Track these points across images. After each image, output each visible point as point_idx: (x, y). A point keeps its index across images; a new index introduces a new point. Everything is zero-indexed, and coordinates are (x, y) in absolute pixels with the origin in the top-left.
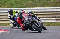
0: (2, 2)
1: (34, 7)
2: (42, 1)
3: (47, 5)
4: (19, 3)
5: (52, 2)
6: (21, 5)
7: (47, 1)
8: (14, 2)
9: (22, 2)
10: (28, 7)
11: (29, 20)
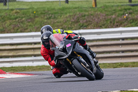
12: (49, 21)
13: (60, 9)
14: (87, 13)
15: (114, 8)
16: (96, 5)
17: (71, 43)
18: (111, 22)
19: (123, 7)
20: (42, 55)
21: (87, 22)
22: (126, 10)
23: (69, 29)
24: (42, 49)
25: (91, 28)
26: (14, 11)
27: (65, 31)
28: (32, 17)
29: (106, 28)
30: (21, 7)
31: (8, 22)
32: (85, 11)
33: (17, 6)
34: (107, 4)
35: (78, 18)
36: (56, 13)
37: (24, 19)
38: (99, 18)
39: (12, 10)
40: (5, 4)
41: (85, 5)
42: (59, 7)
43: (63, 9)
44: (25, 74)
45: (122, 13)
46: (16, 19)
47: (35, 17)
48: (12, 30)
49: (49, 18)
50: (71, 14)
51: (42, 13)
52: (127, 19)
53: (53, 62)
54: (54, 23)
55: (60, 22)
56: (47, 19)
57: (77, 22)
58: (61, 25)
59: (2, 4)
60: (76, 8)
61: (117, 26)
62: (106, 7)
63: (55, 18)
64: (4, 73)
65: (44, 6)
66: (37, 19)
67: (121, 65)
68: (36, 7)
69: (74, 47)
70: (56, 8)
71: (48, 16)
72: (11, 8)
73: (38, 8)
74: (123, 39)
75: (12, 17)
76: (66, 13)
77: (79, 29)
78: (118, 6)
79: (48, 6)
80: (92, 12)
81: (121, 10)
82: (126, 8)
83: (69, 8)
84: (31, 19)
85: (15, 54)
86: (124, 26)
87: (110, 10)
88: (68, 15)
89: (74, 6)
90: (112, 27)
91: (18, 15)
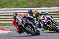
0: (8, 2)
1: (39, 7)
2: (47, 1)
3: (52, 5)
4: (25, 3)
5: (57, 2)
6: (27, 5)
7: (52, 1)
8: (20, 2)
9: (28, 2)
10: (34, 7)
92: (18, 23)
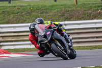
5: (51, 14)
11: (45, 36)
12: (42, 15)
13: (50, 6)
14: (70, 9)
15: (90, 5)
16: (77, 3)
17: (51, 31)
18: (88, 16)
19: (97, 5)
20: (30, 40)
21: (70, 15)
22: (99, 6)
23: (57, 21)
24: (30, 36)
25: (73, 20)
26: (17, 8)
27: (53, 23)
28: (29, 12)
29: (84, 20)
30: (22, 4)
31: (12, 16)
32: (69, 7)
33: (18, 4)
34: (85, 2)
35: (64, 13)
36: (47, 9)
37: (23, 13)
38: (79, 13)
39: (15, 7)
40: (10, 3)
41: (69, 3)
42: (49, 4)
43: (53, 6)
44: (25, 54)
45: (96, 9)
46: (17, 13)
47: (32, 12)
48: (15, 22)
49: (42, 13)
50: (58, 10)
51: (37, 9)
52: (100, 13)
53: (37, 45)
54: (46, 16)
55: (50, 16)
56: (41, 13)
57: (63, 16)
58: (51, 18)
59: (8, 2)
60: (62, 5)
61: (92, 19)
62: (85, 4)
63: (46, 12)
64: (9, 53)
65: (39, 4)
66: (33, 13)
67: (96, 47)
68: (32, 5)
69: (52, 35)
70: (47, 5)
71: (41, 11)
72: (14, 5)
73: (34, 5)
74: (97, 28)
75: (15, 12)
76: (55, 9)
77: (65, 21)
78: (93, 4)
79: (41, 4)
80: (74, 8)
81: (95, 7)
82: (99, 5)
83: (57, 5)
84: (29, 14)
85: (17, 39)
86: (98, 19)
87: (87, 6)
88: (56, 10)
89: (61, 4)
90: (89, 19)
91: (20, 11)
92: (38, 37)
